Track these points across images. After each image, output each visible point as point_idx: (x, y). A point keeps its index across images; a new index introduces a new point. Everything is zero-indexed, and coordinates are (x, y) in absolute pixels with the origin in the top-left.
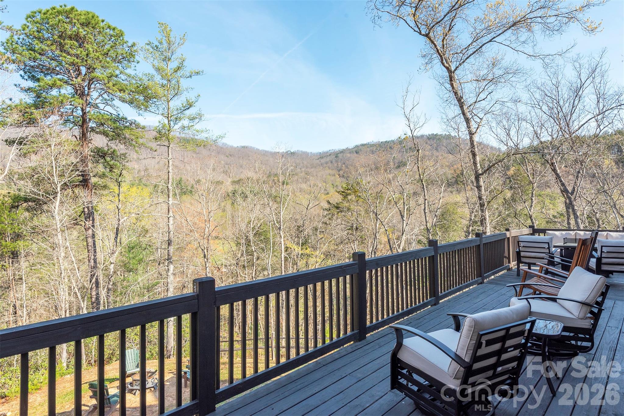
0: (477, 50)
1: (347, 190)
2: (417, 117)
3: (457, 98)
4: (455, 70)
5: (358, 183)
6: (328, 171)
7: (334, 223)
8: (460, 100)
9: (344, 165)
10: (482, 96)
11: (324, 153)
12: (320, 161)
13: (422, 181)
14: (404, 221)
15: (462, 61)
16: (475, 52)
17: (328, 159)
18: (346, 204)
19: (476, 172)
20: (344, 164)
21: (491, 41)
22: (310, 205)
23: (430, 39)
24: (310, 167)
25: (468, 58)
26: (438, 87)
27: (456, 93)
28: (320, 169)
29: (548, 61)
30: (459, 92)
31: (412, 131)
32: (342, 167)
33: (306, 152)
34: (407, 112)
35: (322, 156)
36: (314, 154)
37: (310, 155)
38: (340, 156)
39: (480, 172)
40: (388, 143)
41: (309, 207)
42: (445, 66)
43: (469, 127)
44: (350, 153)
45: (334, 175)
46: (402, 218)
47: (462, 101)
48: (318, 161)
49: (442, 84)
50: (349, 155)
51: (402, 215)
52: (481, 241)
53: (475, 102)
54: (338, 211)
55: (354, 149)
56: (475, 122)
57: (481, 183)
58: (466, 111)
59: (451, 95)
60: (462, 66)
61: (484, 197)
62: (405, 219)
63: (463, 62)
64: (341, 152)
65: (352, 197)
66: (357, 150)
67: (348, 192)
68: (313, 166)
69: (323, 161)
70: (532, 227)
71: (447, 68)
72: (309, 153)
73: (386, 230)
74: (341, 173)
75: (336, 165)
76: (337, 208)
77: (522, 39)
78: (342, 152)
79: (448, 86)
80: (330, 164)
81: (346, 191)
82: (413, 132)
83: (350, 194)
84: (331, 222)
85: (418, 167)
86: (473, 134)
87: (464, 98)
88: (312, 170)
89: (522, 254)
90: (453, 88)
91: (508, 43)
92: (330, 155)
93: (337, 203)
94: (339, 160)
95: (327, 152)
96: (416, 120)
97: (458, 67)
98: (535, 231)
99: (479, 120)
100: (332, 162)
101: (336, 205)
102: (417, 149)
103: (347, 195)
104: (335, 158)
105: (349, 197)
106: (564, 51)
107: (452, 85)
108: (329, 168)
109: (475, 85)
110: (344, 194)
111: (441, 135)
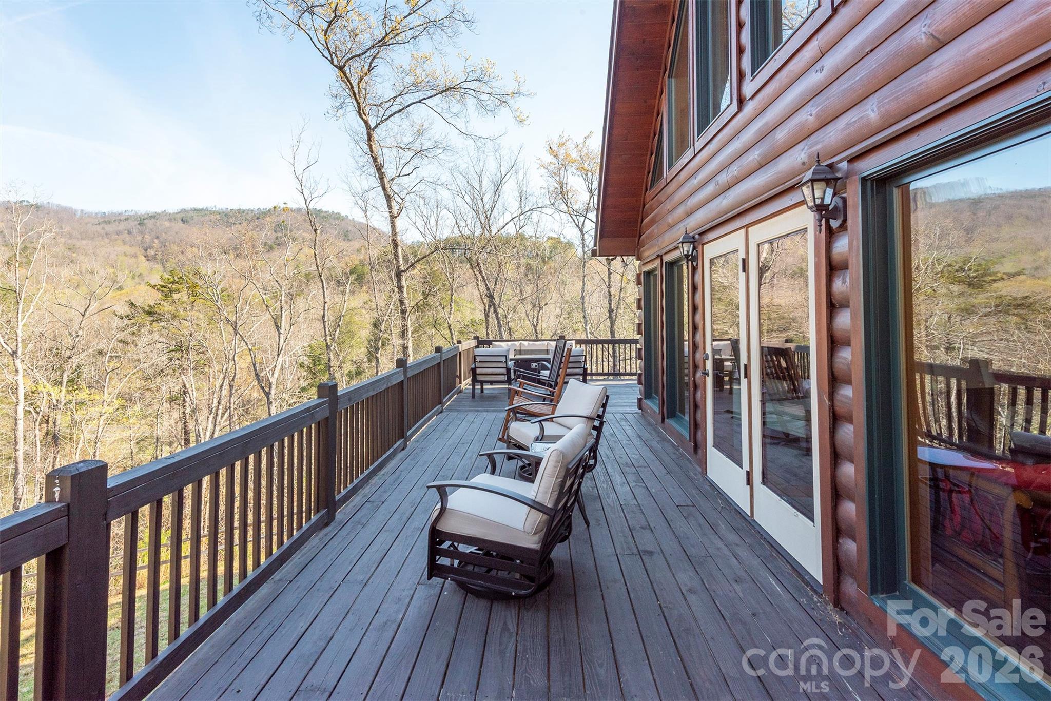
0: (403, 109)
1: (173, 283)
2: (315, 182)
3: (376, 166)
4: (376, 127)
5: (197, 273)
6: (121, 248)
7: (142, 341)
8: (379, 168)
9: (156, 241)
10: (406, 170)
11: (113, 214)
12: (103, 228)
13: (321, 276)
14: (281, 335)
15: (385, 117)
16: (400, 111)
17: (122, 227)
18: (167, 307)
19: (398, 267)
20: (157, 238)
21: (420, 102)
22: (90, 309)
23: (345, 75)
24: (79, 236)
25: (392, 115)
26: (352, 145)
27: (375, 159)
28: (102, 243)
29: (480, 144)
30: (380, 160)
31: (306, 201)
32: (153, 242)
33: (71, 209)
34: (299, 172)
35: (106, 220)
36: (89, 215)
37: (79, 213)
38: (149, 223)
39: (402, 268)
40: (243, 212)
41: (87, 313)
42: (362, 118)
43: (390, 207)
44: (170, 220)
45: (135, 256)
46: (278, 330)
47: (383, 170)
48: (99, 228)
49: (357, 142)
50: (167, 224)
51: (277, 326)
52: (441, 357)
53: (399, 176)
54: (152, 319)
55: (179, 215)
56: (397, 202)
57: (404, 283)
58: (387, 186)
59: (369, 160)
60: (385, 124)
61: (406, 302)
62: (282, 331)
63: (386, 119)
64: (151, 217)
65: (182, 296)
66: (185, 218)
67: (174, 286)
68: (85, 236)
69: (108, 228)
70: (476, 338)
71: (366, 122)
72: (76, 211)
73: (250, 350)
74: (151, 252)
75: (139, 238)
76: (150, 313)
77: (454, 110)
78: (154, 217)
79: (366, 147)
80: (125, 235)
81: (170, 286)
82: (308, 202)
83: (177, 291)
84: (135, 338)
85: (315, 255)
86: (396, 217)
87: (385, 167)
88: (84, 242)
89: (478, 371)
90: (372, 151)
91: (439, 111)
92: (126, 219)
93: (149, 306)
94: (147, 231)
95: (120, 214)
96: (313, 185)
97: (379, 124)
98: (481, 343)
99: (400, 201)
100: (129, 233)
101: (147, 309)
102: (314, 227)
103: (171, 292)
104: (138, 226)
105: (176, 296)
106: (495, 137)
107: (370, 146)
108: (124, 242)
109: (395, 154)
110: (167, 291)
111: (326, 212)
